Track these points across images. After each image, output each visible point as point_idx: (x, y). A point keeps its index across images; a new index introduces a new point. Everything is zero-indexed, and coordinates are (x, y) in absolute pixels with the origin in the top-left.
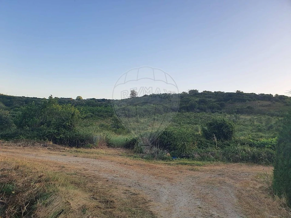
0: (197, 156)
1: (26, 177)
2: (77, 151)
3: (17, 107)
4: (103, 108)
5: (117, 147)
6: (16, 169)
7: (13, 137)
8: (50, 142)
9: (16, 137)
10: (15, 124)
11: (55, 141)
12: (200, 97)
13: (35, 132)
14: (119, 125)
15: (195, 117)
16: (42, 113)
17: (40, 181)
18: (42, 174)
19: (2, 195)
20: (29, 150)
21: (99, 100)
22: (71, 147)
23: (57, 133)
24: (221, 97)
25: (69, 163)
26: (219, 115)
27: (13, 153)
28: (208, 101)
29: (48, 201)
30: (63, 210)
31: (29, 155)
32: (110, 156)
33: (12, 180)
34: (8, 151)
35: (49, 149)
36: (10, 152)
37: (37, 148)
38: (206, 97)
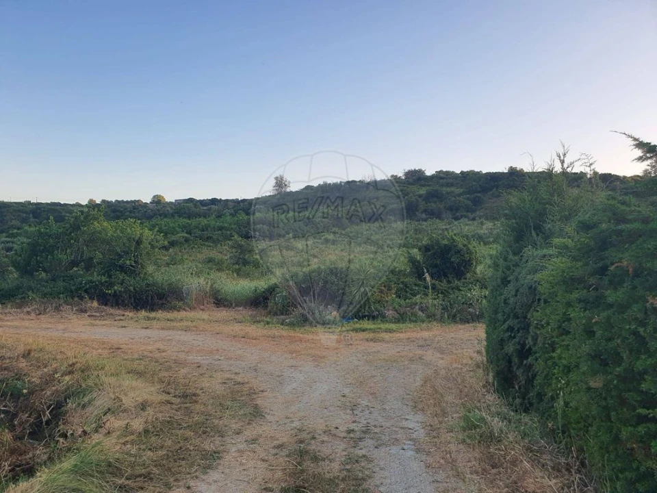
0: (390, 313)
1: (45, 367)
2: (149, 319)
3: (15, 228)
4: (211, 221)
5: (236, 305)
6: (27, 355)
7: (13, 296)
8: (92, 303)
9: (20, 296)
10: (14, 266)
11: (105, 300)
12: (429, 185)
13: (61, 284)
14: (246, 257)
15: (416, 230)
16: (72, 241)
17: (71, 373)
18: (74, 360)
19: (5, 400)
20: (50, 320)
21: (203, 203)
22: (137, 310)
23: (106, 282)
24: (474, 183)
25: (131, 340)
26: (469, 225)
27: (16, 327)
28: (447, 193)
29: (86, 399)
30: (109, 409)
31: (51, 330)
32: (217, 324)
33: (21, 374)
34: (6, 326)
35: (92, 316)
36: (10, 327)
37: (66, 315)
38: (442, 185)
